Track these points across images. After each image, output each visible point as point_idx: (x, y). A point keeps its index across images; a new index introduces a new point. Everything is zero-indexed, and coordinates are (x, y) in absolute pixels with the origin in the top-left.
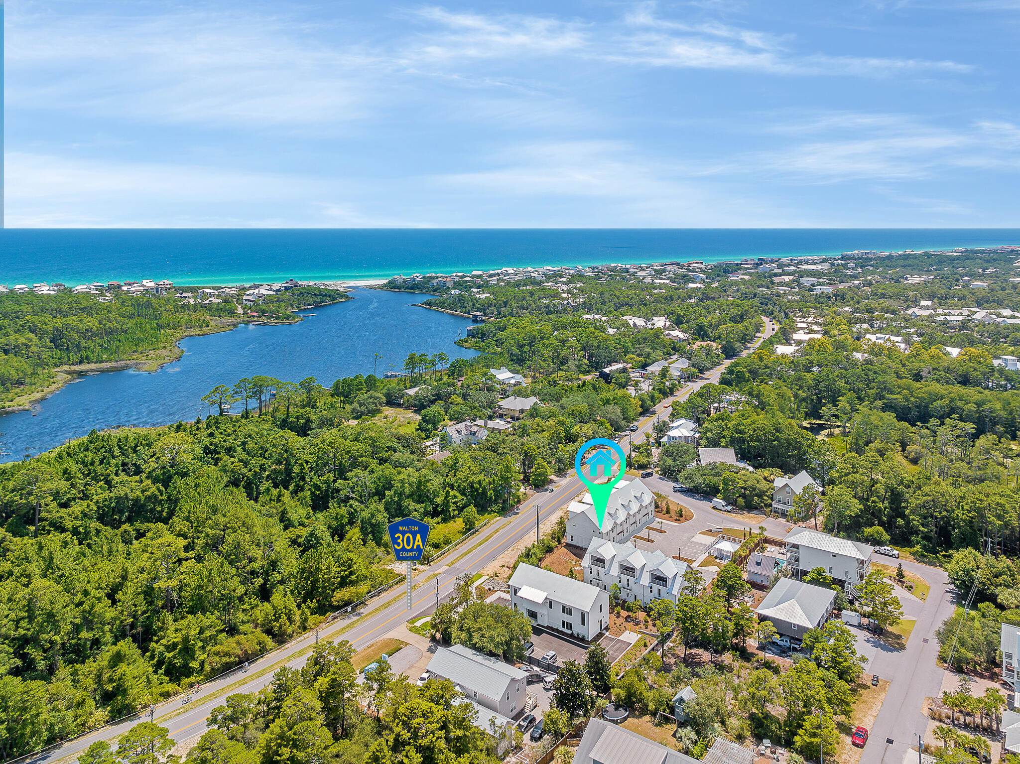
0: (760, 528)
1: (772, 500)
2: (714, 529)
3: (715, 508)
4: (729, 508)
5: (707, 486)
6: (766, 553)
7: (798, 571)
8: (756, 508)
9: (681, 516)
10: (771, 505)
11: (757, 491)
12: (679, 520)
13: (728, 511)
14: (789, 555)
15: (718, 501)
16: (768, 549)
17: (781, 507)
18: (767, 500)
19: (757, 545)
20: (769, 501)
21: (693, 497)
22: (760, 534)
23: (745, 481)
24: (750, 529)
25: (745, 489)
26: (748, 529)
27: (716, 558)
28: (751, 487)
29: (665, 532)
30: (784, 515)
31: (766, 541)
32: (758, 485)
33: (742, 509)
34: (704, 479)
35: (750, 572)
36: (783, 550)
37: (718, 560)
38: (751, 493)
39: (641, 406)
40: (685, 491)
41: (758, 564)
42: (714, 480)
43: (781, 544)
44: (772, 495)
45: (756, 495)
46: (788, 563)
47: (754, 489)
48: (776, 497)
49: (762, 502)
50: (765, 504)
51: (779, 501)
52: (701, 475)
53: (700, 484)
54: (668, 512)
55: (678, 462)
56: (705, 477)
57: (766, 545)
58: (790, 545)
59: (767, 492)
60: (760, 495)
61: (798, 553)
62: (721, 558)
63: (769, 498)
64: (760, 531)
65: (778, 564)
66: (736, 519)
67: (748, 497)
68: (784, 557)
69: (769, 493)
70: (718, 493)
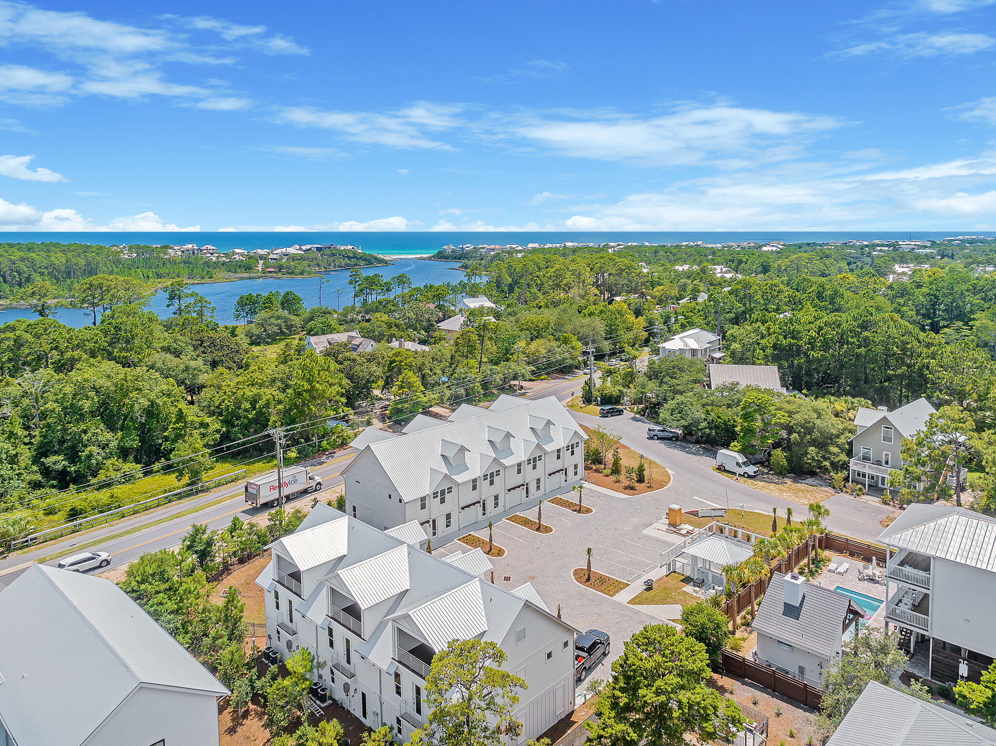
0: (811, 508)
1: (850, 453)
2: (703, 510)
3: (721, 469)
4: (751, 469)
5: (712, 425)
6: (824, 580)
7: (923, 641)
8: (812, 474)
9: (641, 480)
10: (845, 466)
11: (816, 434)
12: (632, 488)
13: (749, 477)
14: (893, 587)
15: (731, 456)
16: (832, 566)
17: (868, 469)
18: (837, 455)
19: (801, 553)
20: (843, 457)
21: (683, 448)
22: (810, 523)
23: (791, 414)
24: (790, 512)
25: (790, 430)
26: (782, 514)
27: (687, 580)
28: (802, 426)
29: (588, 511)
30: (875, 488)
31: (828, 542)
32: (818, 422)
33: (781, 473)
34: (708, 413)
35: (763, 637)
36: (873, 569)
37: (689, 588)
38: (802, 438)
39: (646, 329)
40: (670, 439)
41: (792, 611)
42: (727, 414)
43: (866, 553)
44: (851, 444)
45: (814, 443)
46: (891, 616)
47: (809, 431)
48: (860, 450)
49: (826, 459)
50: (832, 463)
51: (866, 458)
52: (703, 406)
53: (697, 422)
54: (616, 471)
55: (665, 387)
56: (709, 408)
57: (827, 553)
58: (898, 559)
59: (838, 436)
60: (822, 444)
61: (926, 584)
62: (700, 584)
63: (842, 450)
64: (811, 517)
65: (856, 614)
66: (764, 492)
67: (795, 449)
68: (877, 591)
69: (842, 440)
70: (734, 439)
